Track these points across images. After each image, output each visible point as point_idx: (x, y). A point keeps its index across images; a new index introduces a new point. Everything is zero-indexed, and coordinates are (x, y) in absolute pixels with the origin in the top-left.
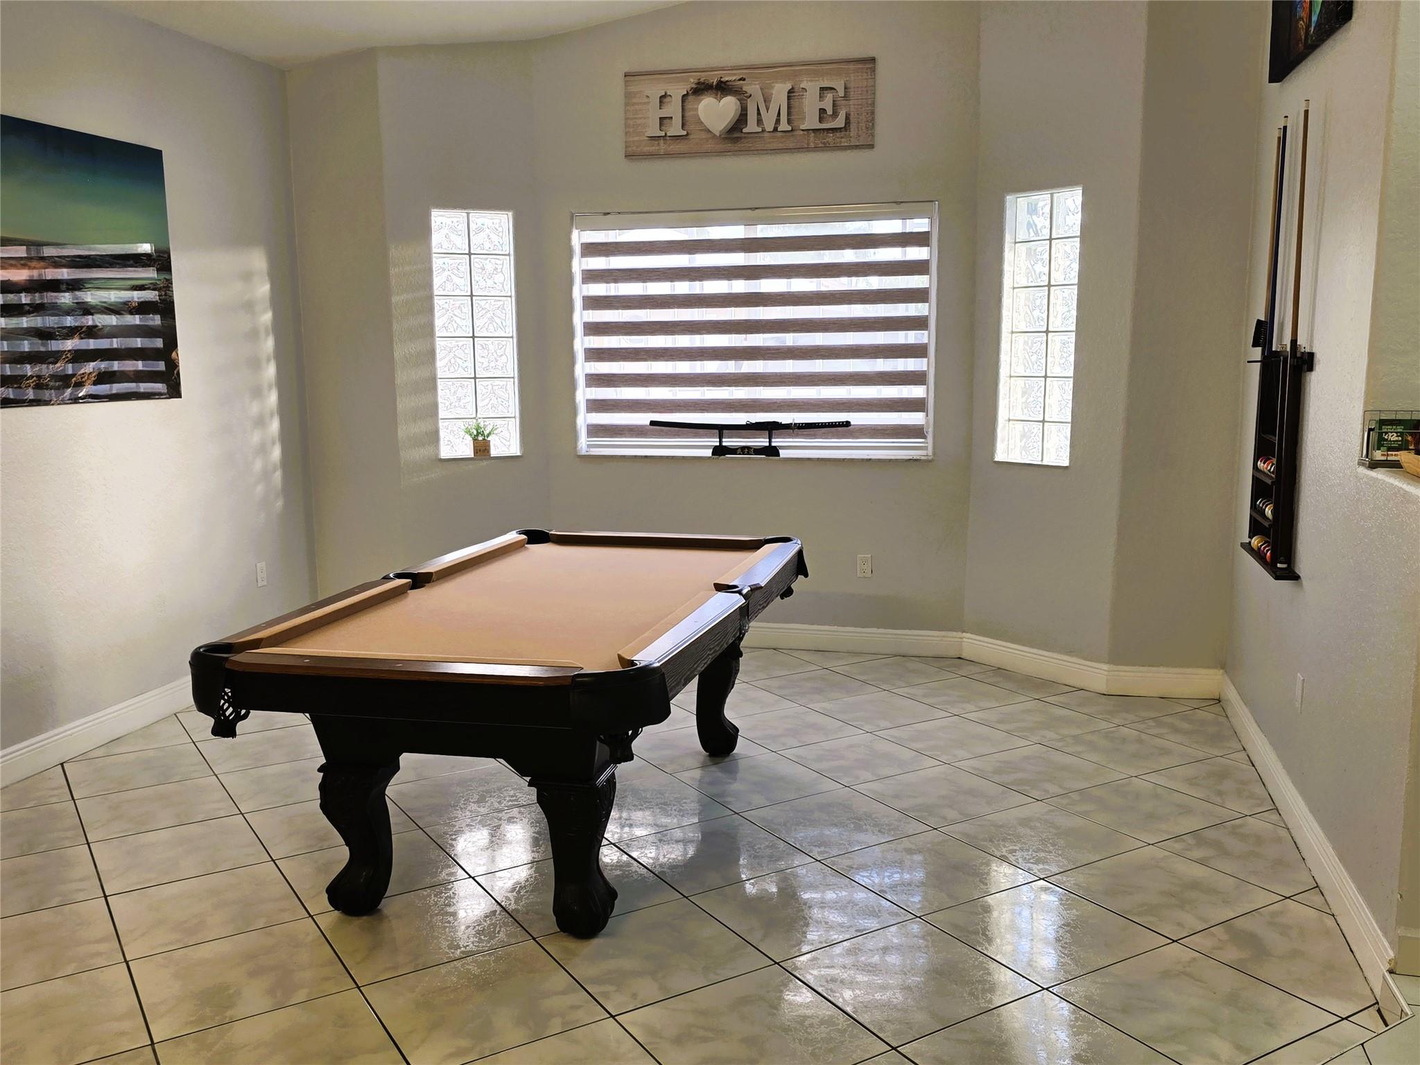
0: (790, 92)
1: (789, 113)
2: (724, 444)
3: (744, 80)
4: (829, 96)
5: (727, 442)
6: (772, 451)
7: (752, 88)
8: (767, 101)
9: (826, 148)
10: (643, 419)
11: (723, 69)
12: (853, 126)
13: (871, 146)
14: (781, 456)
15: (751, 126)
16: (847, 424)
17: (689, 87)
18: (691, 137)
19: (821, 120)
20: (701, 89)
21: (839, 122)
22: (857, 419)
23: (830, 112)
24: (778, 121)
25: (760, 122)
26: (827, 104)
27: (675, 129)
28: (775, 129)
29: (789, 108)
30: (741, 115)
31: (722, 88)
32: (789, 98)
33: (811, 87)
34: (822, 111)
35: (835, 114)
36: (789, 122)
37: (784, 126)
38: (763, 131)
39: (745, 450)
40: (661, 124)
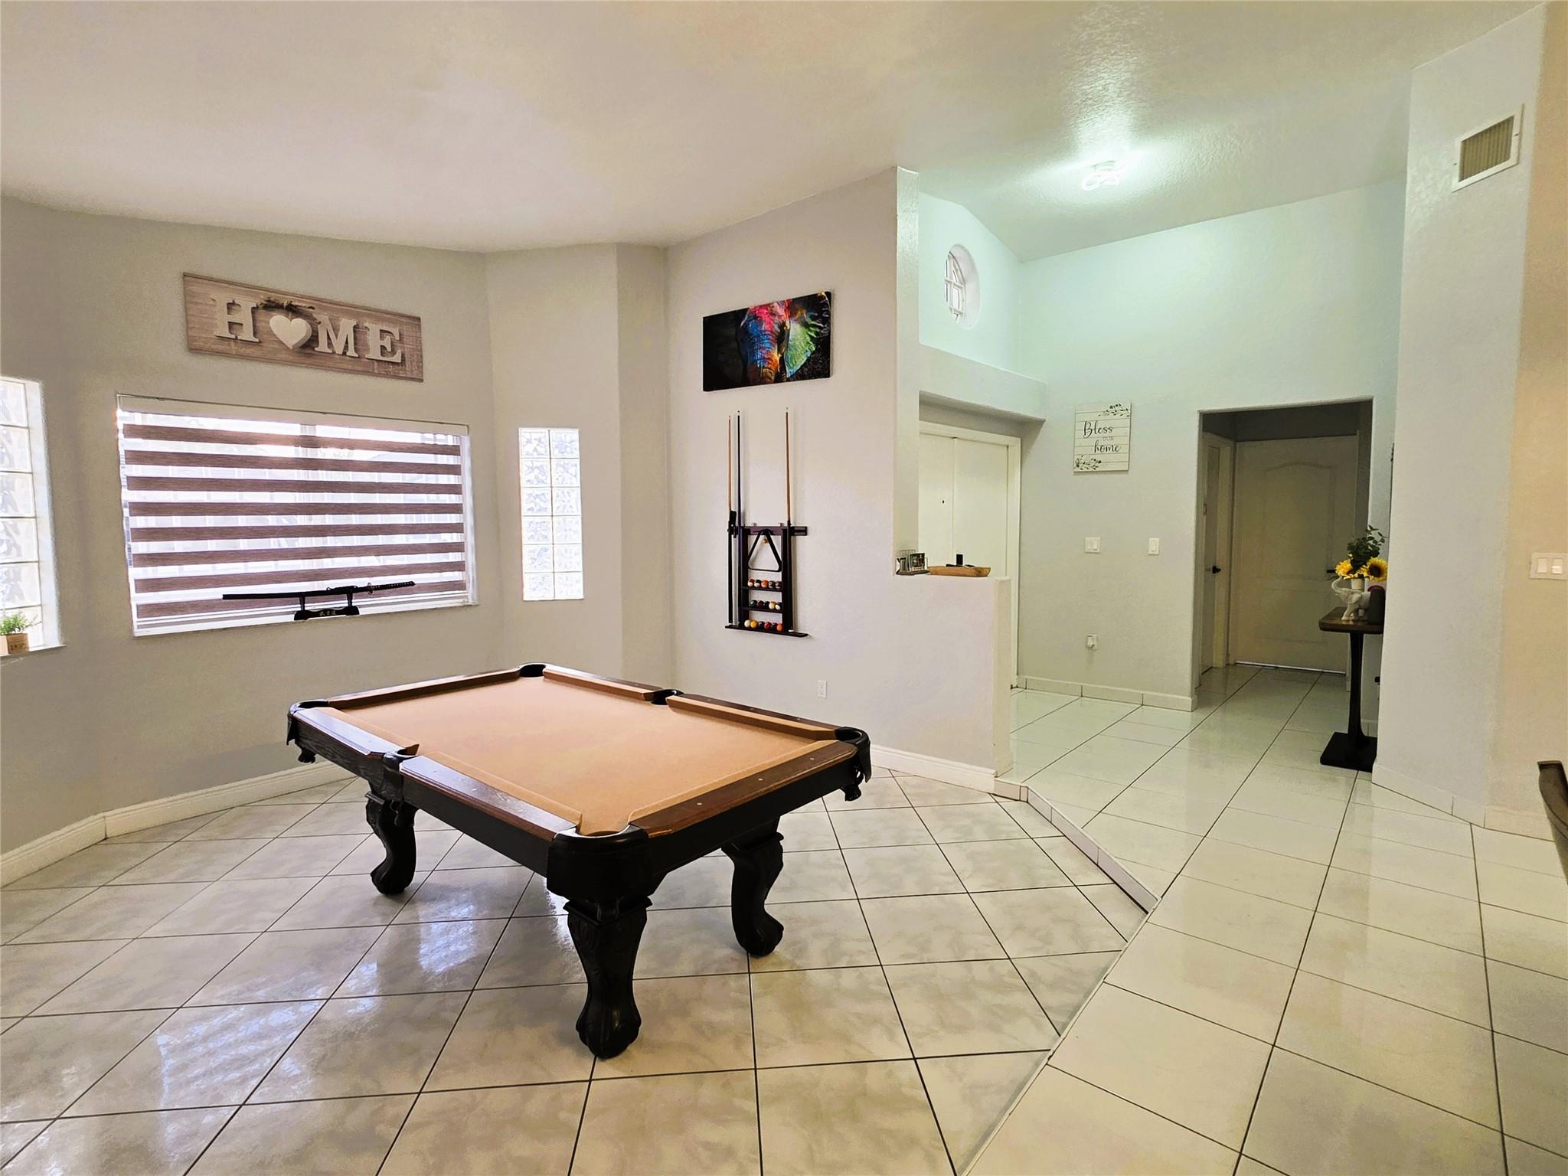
0: (355, 327)
1: (355, 344)
2: (306, 609)
3: (313, 308)
4: (388, 338)
5: (309, 607)
6: (352, 611)
7: (322, 317)
8: (336, 330)
9: (387, 375)
10: (217, 593)
11: (293, 295)
12: (408, 364)
13: (421, 380)
14: (361, 613)
15: (322, 346)
16: (412, 584)
17: (258, 302)
18: (265, 344)
19: (382, 354)
20: (271, 306)
21: (397, 358)
22: (418, 578)
23: (389, 349)
24: (346, 347)
25: (330, 344)
26: (387, 342)
27: (247, 334)
28: (344, 354)
29: (355, 338)
30: (312, 336)
31: (292, 310)
32: (354, 331)
33: (373, 329)
34: (383, 348)
35: (393, 352)
36: (356, 350)
37: (351, 352)
38: (334, 353)
39: (326, 612)
40: (230, 328)
